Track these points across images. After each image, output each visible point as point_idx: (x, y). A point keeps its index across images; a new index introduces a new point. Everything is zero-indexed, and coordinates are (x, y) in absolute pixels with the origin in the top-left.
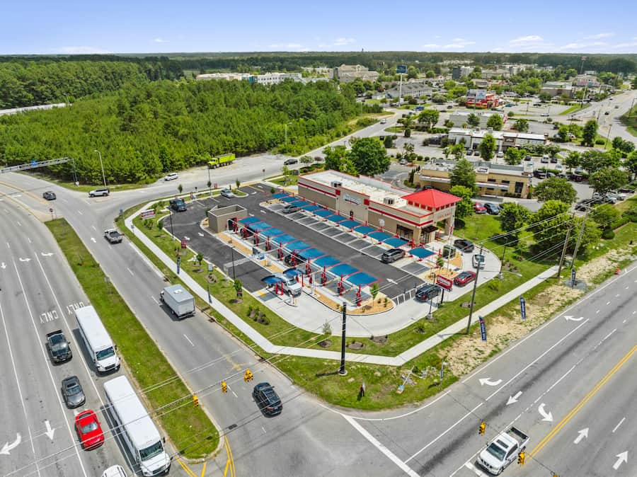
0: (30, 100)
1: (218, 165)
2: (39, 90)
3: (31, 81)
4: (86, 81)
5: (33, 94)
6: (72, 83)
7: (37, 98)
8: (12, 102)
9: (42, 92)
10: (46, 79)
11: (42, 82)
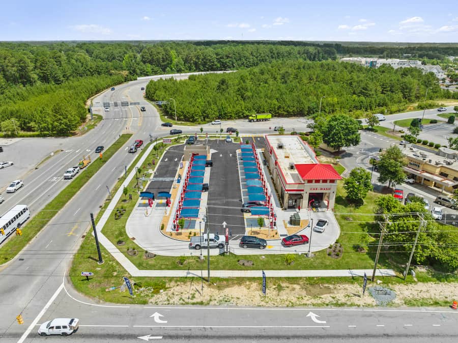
0: (217, 68)
1: (255, 120)
2: (224, 61)
3: (221, 56)
4: (257, 57)
5: (220, 64)
6: (247, 58)
7: (222, 66)
8: (208, 68)
9: (226, 63)
10: (230, 56)
11: (228, 57)
